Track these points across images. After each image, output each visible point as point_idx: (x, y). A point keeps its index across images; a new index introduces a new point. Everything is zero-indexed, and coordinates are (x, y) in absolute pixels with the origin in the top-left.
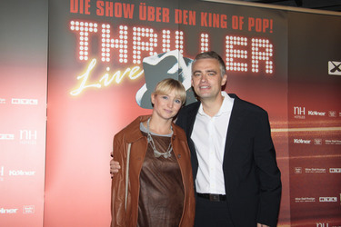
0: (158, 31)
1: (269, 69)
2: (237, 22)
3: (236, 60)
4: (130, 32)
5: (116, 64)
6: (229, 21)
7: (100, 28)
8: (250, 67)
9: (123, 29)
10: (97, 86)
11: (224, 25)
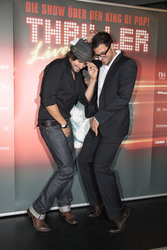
0: (79, 24)
1: (146, 49)
2: (128, 19)
3: (126, 43)
4: (62, 24)
5: (54, 45)
6: (123, 18)
7: (44, 22)
8: (134, 48)
9: (58, 23)
10: (43, 58)
11: (120, 21)
